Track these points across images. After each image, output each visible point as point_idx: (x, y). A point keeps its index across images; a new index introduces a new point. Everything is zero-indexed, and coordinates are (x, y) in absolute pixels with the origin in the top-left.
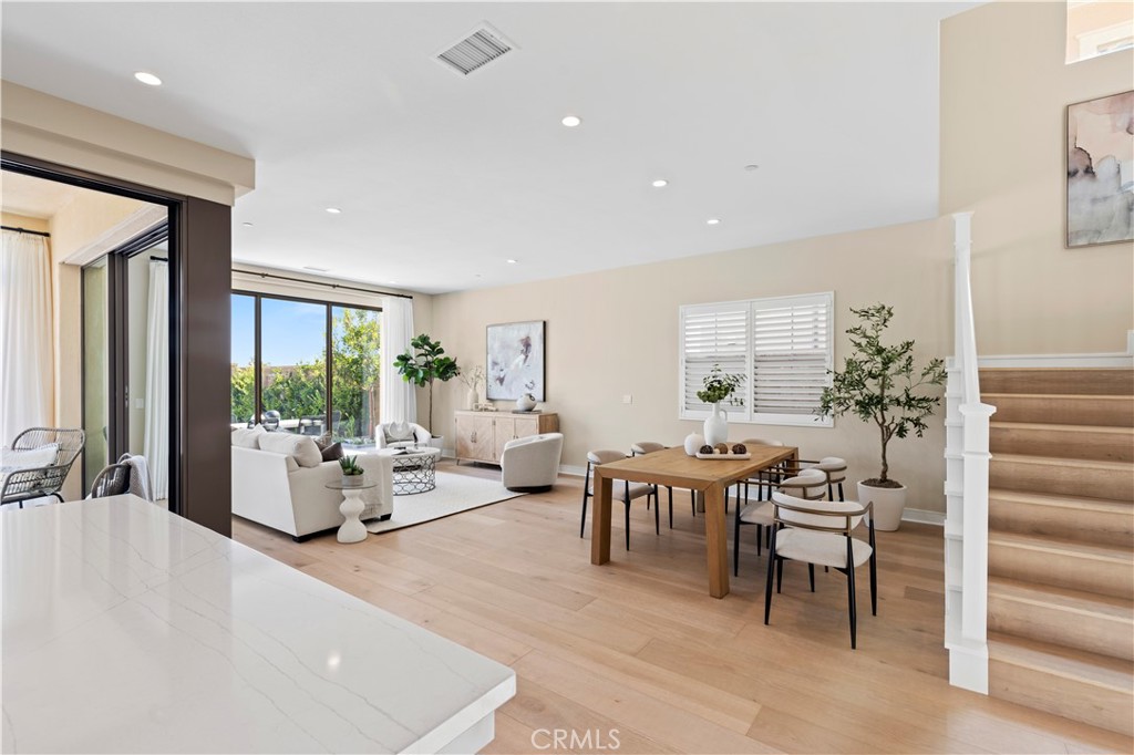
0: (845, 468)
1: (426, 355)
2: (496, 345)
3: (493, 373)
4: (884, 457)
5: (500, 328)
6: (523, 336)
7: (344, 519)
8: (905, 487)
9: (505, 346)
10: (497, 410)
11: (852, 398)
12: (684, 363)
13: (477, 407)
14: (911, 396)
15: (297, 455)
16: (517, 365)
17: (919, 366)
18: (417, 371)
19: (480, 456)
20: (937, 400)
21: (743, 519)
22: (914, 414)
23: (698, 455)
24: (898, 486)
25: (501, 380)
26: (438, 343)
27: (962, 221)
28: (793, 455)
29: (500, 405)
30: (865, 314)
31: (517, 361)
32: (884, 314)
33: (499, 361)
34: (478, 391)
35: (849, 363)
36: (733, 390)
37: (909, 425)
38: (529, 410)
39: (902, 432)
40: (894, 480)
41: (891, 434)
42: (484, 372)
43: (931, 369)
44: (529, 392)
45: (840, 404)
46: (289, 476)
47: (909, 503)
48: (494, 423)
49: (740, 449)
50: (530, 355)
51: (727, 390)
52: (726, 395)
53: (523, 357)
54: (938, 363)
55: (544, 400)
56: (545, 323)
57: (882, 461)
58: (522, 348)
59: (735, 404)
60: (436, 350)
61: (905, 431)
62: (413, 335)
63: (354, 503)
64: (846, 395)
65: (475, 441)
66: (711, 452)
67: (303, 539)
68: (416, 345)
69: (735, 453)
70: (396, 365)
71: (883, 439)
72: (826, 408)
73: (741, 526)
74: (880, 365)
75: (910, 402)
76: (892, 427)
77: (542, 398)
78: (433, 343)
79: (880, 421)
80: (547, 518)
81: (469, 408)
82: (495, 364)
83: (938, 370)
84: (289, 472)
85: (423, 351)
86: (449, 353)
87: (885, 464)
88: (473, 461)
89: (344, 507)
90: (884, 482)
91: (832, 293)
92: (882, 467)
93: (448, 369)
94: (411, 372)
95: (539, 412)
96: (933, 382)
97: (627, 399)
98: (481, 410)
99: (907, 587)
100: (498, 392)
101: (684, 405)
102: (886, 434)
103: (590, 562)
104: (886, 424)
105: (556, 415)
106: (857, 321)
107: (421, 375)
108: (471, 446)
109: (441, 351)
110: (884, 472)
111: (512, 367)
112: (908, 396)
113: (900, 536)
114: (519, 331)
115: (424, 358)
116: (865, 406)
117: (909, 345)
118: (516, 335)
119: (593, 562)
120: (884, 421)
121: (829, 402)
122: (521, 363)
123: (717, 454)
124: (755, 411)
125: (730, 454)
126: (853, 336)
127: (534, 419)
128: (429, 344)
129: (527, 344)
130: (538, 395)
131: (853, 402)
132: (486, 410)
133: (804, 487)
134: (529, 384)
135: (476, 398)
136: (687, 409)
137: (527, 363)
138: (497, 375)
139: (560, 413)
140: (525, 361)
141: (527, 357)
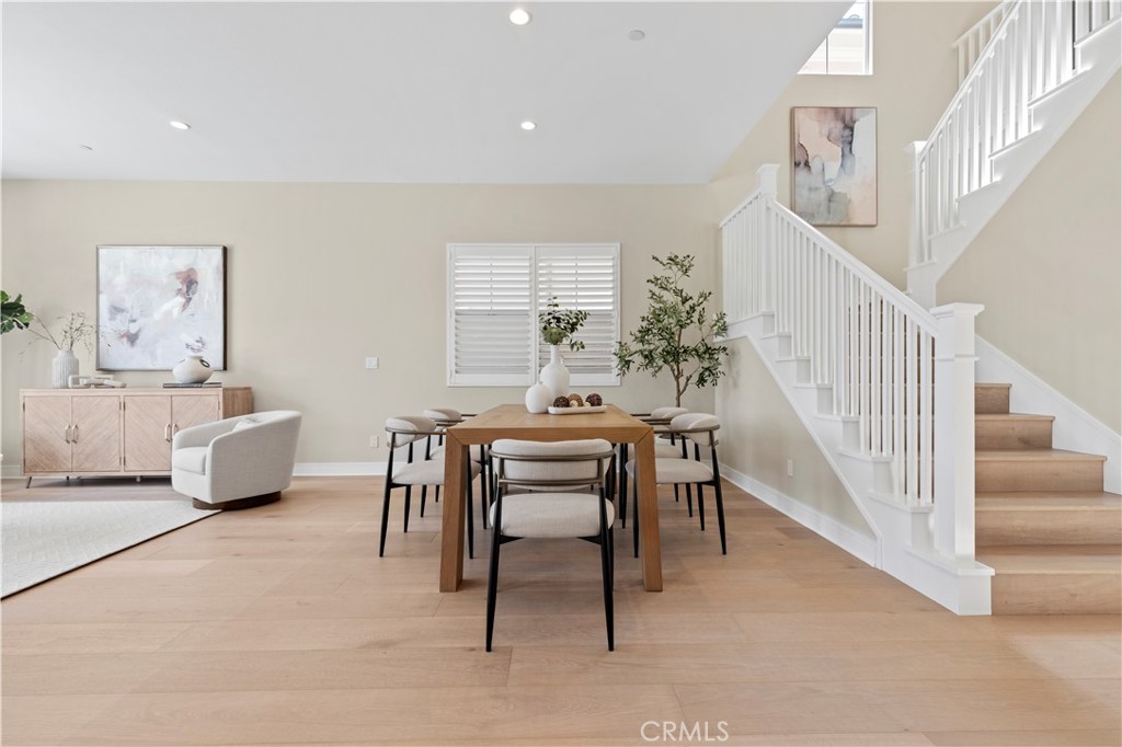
2: (120, 280)
3: (112, 326)
5: (128, 251)
9: (140, 281)
10: (124, 386)
12: (454, 316)
13: (76, 381)
16: (168, 313)
19: (87, 465)
23: (553, 409)
25: (132, 339)
29: (131, 378)
30: (670, 261)
32: (682, 264)
33: (127, 305)
34: (77, 356)
38: (199, 382)
39: (701, 381)
41: (688, 385)
42: (91, 323)
44: (197, 354)
48: (122, 408)
49: (595, 400)
50: (195, 298)
55: (225, 368)
56: (225, 250)
61: (704, 380)
65: (73, 441)
66: (568, 405)
69: (592, 405)
77: (221, 366)
81: (57, 383)
82: (116, 310)
91: (619, 245)
95: (217, 385)
97: (371, 362)
98: (88, 386)
100: (125, 357)
101: (454, 368)
105: (249, 388)
108: (66, 449)
111: (157, 316)
114: (171, 258)
117: (706, 296)
118: (166, 263)
119: (444, 589)
120: (679, 373)
122: (176, 311)
125: (587, 407)
127: (214, 398)
129: (189, 282)
130: (215, 359)
132: (98, 386)
134: (192, 342)
135: (74, 367)
136: (457, 372)
137: (190, 310)
138: (123, 329)
139: (255, 386)
140: (185, 306)
141: (189, 300)
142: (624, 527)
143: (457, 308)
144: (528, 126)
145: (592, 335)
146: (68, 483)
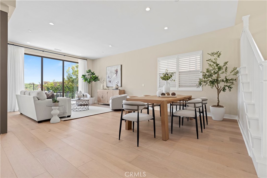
0: (207, 100)
1: (90, 75)
2: (109, 72)
3: (108, 80)
4: (218, 98)
5: (110, 68)
6: (116, 69)
7: (52, 116)
8: (225, 107)
9: (111, 72)
10: (109, 89)
11: (208, 80)
12: (159, 74)
13: (103, 89)
14: (227, 79)
15: (38, 96)
16: (114, 77)
17: (229, 70)
18: (87, 79)
20: (235, 80)
21: (174, 115)
22: (228, 84)
23: (161, 96)
24: (222, 107)
25: (110, 82)
26: (94, 72)
27: (246, 19)
28: (190, 97)
29: (110, 88)
30: (213, 54)
31: (114, 76)
33: (110, 76)
34: (104, 85)
35: (207, 70)
36: (172, 77)
37: (227, 88)
38: (117, 89)
39: (224, 90)
40: (221, 105)
41: (220, 91)
42: (106, 79)
43: (233, 70)
44: (117, 84)
45: (205, 82)
46: (34, 102)
47: (226, 113)
48: (107, 93)
49: (174, 94)
50: (117, 74)
51: (170, 77)
52: (169, 79)
53: (116, 75)
54: (235, 69)
55: (121, 86)
56: (121, 65)
57: (217, 99)
58: (116, 72)
59: (172, 81)
60: (93, 74)
61: (225, 90)
62: (87, 70)
63: (56, 111)
64: (206, 80)
65: (102, 98)
67: (39, 122)
68: (87, 72)
70: (82, 77)
71: (218, 93)
72: (200, 84)
73: (173, 117)
74: (217, 70)
75: (227, 80)
76: (221, 89)
77: (120, 86)
78: (92, 72)
79: (217, 87)
80: (117, 117)
81: (101, 89)
82: (109, 77)
83: (235, 71)
84: (34, 101)
85: (89, 74)
86: (97, 75)
87: (218, 100)
88: (103, 103)
89: (52, 112)
90: (218, 106)
91: (202, 51)
92: (218, 101)
93: (96, 79)
94: (86, 80)
95: (120, 90)
96: (234, 74)
97: (143, 85)
99: (230, 138)
100: (109, 85)
101: (159, 86)
102: (219, 92)
103: (125, 129)
104: (219, 88)
106: (210, 57)
107: (88, 80)
108: (102, 99)
109: (94, 74)
110: (218, 103)
111: (113, 78)
112: (226, 79)
113: (224, 122)
114: (115, 68)
115: (90, 76)
116: (212, 83)
117: (226, 63)
118: (114, 69)
120: (218, 87)
121: (201, 82)
123: (166, 95)
124: (179, 87)
125: (171, 96)
126: (209, 62)
127: (118, 91)
128: (91, 72)
129: (117, 71)
130: (119, 85)
131: (208, 82)
132: (106, 89)
133: (195, 104)
134: (117, 82)
135: (103, 86)
136: (159, 87)
137: (117, 77)
138: (109, 80)
139: (125, 90)
140: (116, 76)
141: (117, 75)
142: (180, 127)
143: (160, 72)
144: (166, 28)
145: (194, 77)
146: (103, 105)
